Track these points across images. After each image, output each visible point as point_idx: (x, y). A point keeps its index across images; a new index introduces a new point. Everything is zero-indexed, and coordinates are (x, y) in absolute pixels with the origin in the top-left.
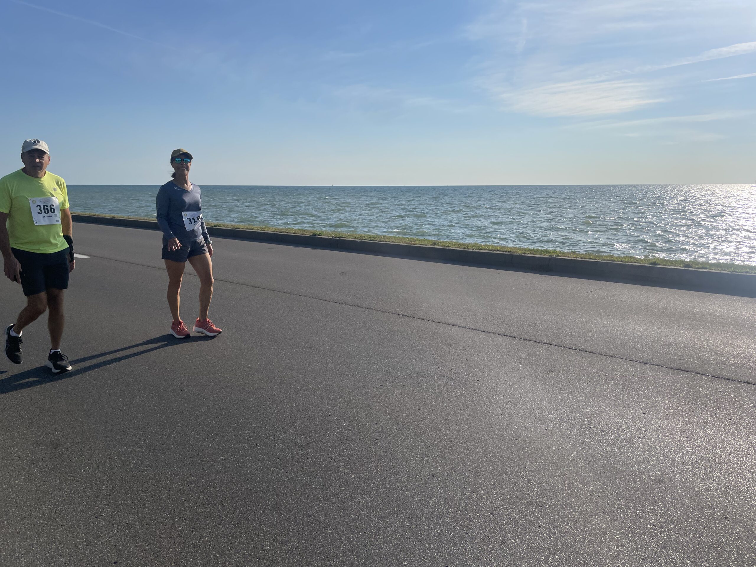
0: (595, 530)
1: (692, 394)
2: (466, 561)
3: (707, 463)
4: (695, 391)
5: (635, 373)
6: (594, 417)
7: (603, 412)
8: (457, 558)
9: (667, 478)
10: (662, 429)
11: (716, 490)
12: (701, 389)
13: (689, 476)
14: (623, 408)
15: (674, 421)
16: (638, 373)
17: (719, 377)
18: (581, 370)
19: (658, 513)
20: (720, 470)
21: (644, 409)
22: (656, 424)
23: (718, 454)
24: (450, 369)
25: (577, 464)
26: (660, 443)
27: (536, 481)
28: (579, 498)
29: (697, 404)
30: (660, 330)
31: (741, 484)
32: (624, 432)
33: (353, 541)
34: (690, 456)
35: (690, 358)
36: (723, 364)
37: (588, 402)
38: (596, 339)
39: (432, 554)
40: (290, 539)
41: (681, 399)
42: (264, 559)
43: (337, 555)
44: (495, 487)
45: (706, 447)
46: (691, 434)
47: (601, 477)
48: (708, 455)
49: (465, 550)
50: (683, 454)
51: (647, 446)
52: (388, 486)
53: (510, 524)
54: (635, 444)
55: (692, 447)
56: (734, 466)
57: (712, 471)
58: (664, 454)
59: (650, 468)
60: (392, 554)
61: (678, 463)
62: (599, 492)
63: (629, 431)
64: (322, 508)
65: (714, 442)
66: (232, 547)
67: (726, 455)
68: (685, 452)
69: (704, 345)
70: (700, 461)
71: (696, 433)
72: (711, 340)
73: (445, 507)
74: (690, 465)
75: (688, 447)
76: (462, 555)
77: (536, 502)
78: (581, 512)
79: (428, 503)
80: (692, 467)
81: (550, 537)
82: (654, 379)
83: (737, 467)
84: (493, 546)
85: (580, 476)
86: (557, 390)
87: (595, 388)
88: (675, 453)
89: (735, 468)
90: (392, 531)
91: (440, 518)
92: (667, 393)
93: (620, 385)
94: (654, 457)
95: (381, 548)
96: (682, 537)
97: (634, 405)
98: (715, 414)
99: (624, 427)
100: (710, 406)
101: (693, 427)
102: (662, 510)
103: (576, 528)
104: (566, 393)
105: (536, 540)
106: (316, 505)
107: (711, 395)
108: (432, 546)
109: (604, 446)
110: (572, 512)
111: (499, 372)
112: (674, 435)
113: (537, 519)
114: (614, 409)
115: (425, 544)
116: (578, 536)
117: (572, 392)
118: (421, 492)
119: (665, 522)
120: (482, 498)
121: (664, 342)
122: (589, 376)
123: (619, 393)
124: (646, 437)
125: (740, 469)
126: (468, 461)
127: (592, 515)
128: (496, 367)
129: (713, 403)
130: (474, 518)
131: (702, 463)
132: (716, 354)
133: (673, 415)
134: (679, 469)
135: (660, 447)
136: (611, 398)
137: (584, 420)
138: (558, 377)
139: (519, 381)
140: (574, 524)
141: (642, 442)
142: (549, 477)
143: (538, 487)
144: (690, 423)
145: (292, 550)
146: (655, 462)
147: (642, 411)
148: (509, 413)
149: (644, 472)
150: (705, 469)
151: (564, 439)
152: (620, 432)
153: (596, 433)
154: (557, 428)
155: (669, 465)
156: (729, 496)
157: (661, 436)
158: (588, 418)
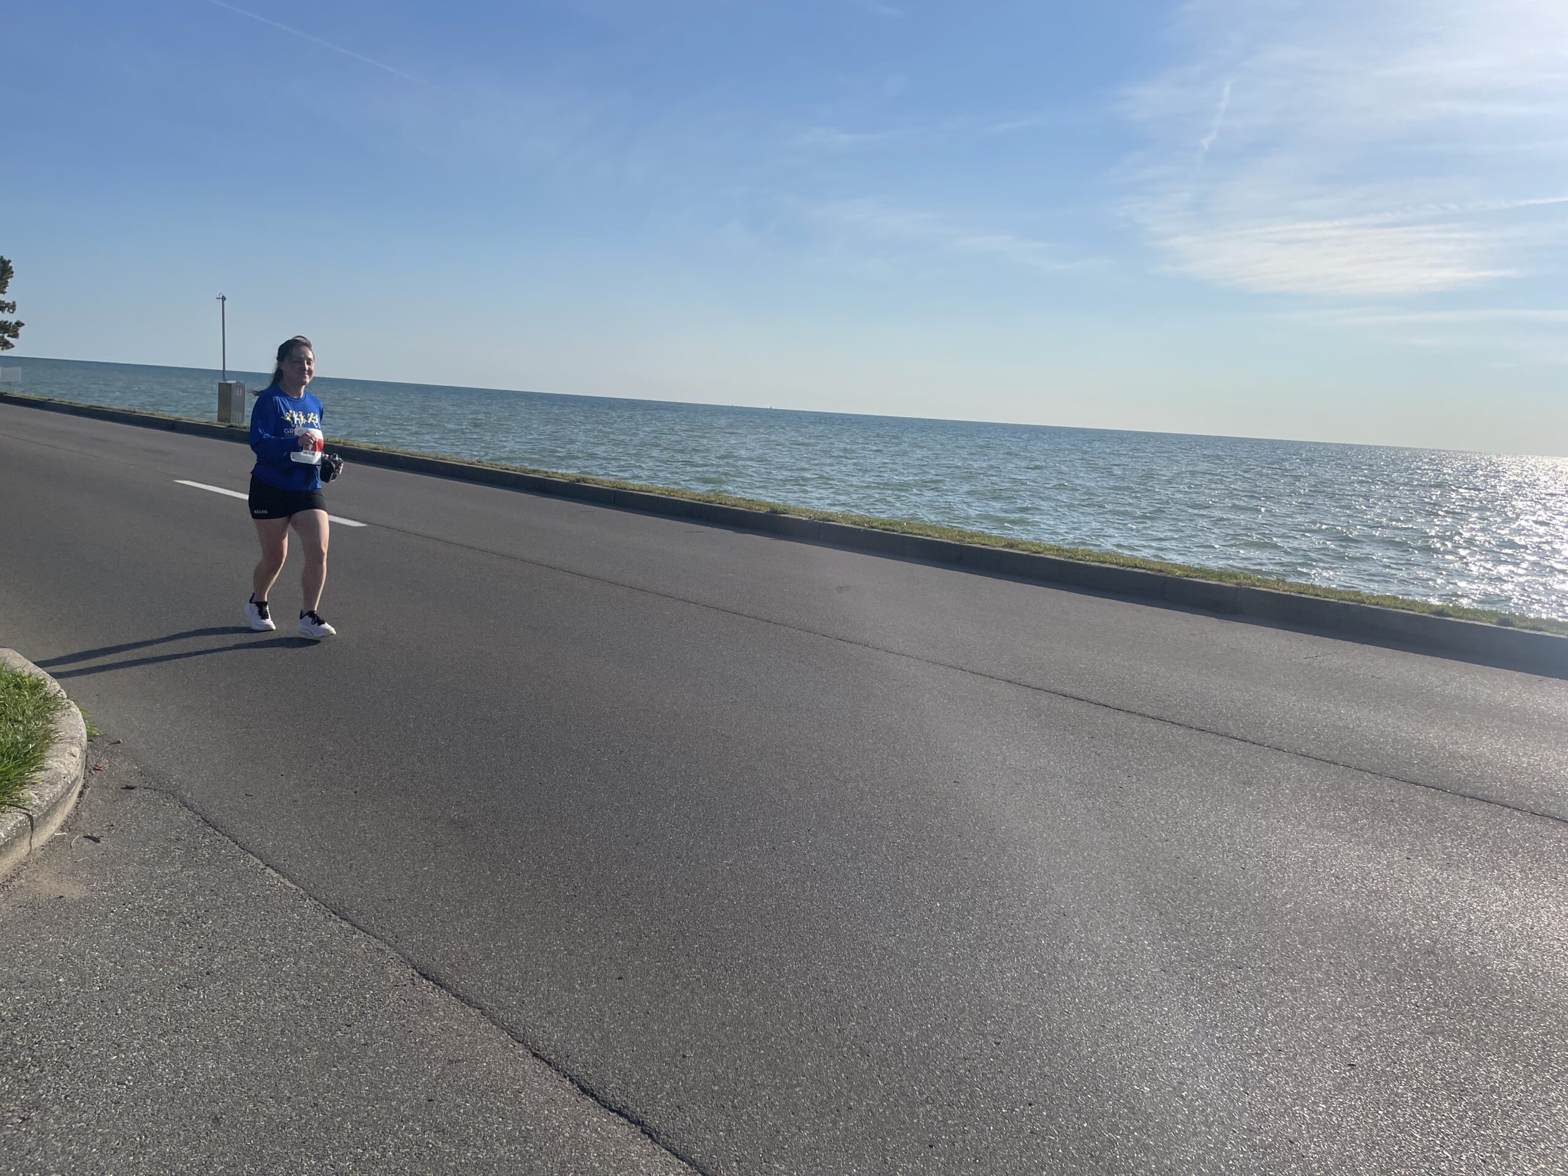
1: (1493, 836)
3: (1508, 934)
4: (1498, 833)
5: (1395, 797)
7: (1339, 851)
10: (1437, 881)
12: (1509, 831)
13: (1476, 950)
14: (1372, 848)
16: (1400, 797)
17: (1543, 816)
18: (1299, 786)
20: (1529, 946)
21: (1409, 852)
22: (1427, 875)
23: (1528, 925)
24: (1069, 765)
26: (1432, 902)
29: (1500, 852)
30: (1444, 733)
31: (1562, 967)
32: (1373, 882)
34: (1481, 925)
35: (1495, 782)
36: (1553, 794)
37: (1313, 835)
38: (1327, 738)
41: (1474, 843)
46: (1486, 893)
48: (1511, 925)
50: (1470, 919)
51: (1411, 905)
55: (1486, 912)
56: (1552, 943)
57: (1515, 946)
58: (1438, 918)
61: (1461, 931)
65: (1523, 907)
67: (1541, 927)
68: (1473, 918)
69: (1523, 762)
70: (1496, 932)
71: (1494, 893)
72: (1538, 756)
74: (1480, 936)
80: (1483, 938)
82: (1429, 809)
83: (1557, 944)
86: (1258, 812)
87: (1326, 815)
88: (1456, 917)
89: (1553, 945)
92: (1450, 832)
93: (1369, 814)
94: (1422, 920)
97: (1391, 845)
98: (1530, 869)
99: (1374, 874)
100: (1523, 857)
101: (1491, 884)
104: (1274, 818)
107: (1525, 841)
109: (1339, 898)
111: (1157, 778)
112: (1456, 893)
114: (1356, 848)
117: (1284, 817)
121: (1450, 753)
122: (1314, 796)
123: (1366, 825)
124: (1410, 892)
125: (1562, 947)
128: (1149, 770)
129: (1529, 852)
132: (1543, 779)
133: (1457, 865)
134: (1461, 939)
135: (1432, 907)
136: (1352, 831)
138: (1259, 794)
139: (1191, 794)
144: (1485, 878)
146: (1423, 926)
147: (1405, 855)
148: (1177, 840)
149: (1404, 939)
150: (1504, 942)
151: (1272, 883)
152: (1366, 882)
153: (1327, 880)
154: (1261, 868)
155: (1445, 933)
156: (1539, 980)
157: (1436, 893)
158: (1312, 857)
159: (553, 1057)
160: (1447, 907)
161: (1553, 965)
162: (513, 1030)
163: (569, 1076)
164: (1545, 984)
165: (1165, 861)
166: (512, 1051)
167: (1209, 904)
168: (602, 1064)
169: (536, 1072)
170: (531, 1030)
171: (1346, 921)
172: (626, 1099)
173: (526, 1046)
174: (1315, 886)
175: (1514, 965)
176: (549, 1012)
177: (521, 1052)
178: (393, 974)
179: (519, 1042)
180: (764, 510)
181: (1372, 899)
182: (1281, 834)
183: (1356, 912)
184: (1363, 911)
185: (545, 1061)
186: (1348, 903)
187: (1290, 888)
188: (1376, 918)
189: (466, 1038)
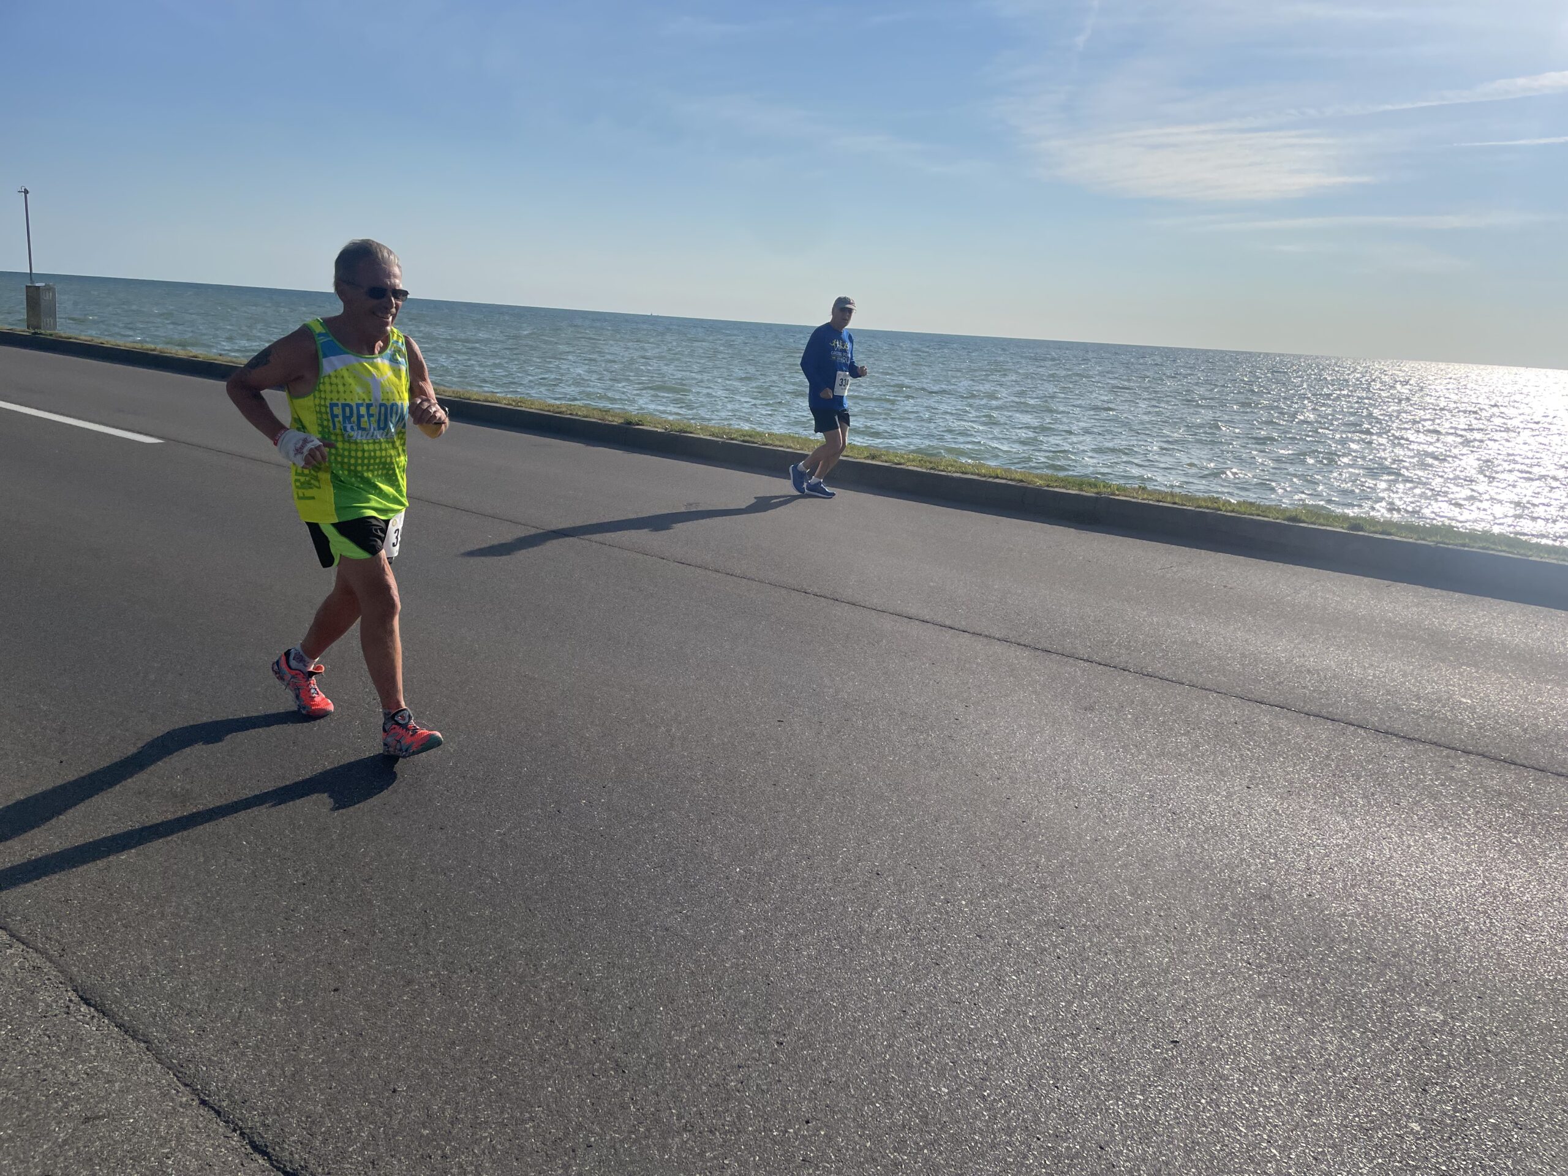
0: (1150, 966)
1: (1336, 758)
2: (936, 1005)
3: (1348, 872)
5: (1239, 718)
6: (1160, 789)
8: (920, 1000)
9: (1277, 893)
10: (1277, 813)
11: (1358, 915)
12: (1352, 752)
13: (1314, 892)
14: (1212, 777)
15: (1299, 802)
16: (1244, 718)
17: (1386, 733)
18: (1142, 710)
19: (1256, 944)
20: (1369, 885)
21: (1250, 780)
22: (1267, 806)
23: (1368, 859)
24: (904, 696)
25: (1126, 865)
26: (1270, 837)
27: (1054, 888)
28: (1127, 917)
29: (1342, 776)
31: (1403, 907)
32: (1210, 817)
33: (744, 969)
34: (1320, 860)
37: (1152, 765)
38: (1175, 656)
39: (878, 992)
40: (637, 963)
41: (1317, 766)
42: (595, 990)
43: (719, 989)
44: (984, 896)
45: (1350, 846)
46: (1326, 824)
47: (1166, 886)
48: (1351, 860)
49: (934, 988)
50: (1309, 855)
51: (1249, 842)
52: (799, 887)
53: (1010, 952)
54: (1227, 836)
55: (1325, 846)
56: (1393, 879)
57: (1355, 885)
58: (1276, 855)
59: (1250, 877)
60: (811, 991)
61: (1299, 870)
62: (1162, 909)
63: (1220, 815)
64: (687, 917)
65: (1362, 837)
66: (536, 970)
68: (1312, 853)
70: (1336, 869)
71: (1335, 824)
73: (899, 923)
74: (1319, 874)
75: (1318, 845)
76: (929, 995)
77: (1055, 920)
78: (1129, 939)
79: (870, 915)
80: (1321, 877)
81: (1076, 974)
82: (1273, 730)
83: (1399, 881)
84: (981, 984)
85: (1129, 882)
87: (1167, 741)
88: (1295, 854)
89: (1395, 882)
90: (809, 956)
91: (890, 938)
92: (1293, 755)
93: (1211, 738)
94: (1259, 858)
95: (792, 980)
96: (1293, 983)
97: (1232, 773)
98: (1373, 794)
99: (1212, 808)
100: (1366, 781)
102: (1264, 940)
103: (1119, 962)
105: (1052, 977)
106: (677, 911)
107: (1368, 763)
108: (879, 980)
109: (1174, 837)
110: (1113, 938)
111: (996, 707)
112: (1297, 825)
113: (1055, 946)
114: (1196, 778)
115: (866, 977)
116: (1122, 974)
118: (858, 899)
119: (1266, 959)
120: (961, 911)
121: (1297, 667)
122: (1157, 720)
123: (1207, 751)
124: (1248, 826)
125: (1404, 884)
126: (938, 852)
127: (1147, 944)
128: (988, 698)
129: (1371, 775)
130: (949, 942)
131: (1339, 872)
133: (1299, 792)
134: (1300, 879)
135: (1270, 843)
136: (1193, 758)
137: (1142, 795)
138: (1100, 720)
140: (1117, 956)
141: (1241, 835)
142: (1079, 882)
143: (1059, 898)
144: (1327, 806)
145: (641, 980)
146: (1260, 866)
147: (1245, 783)
148: (1011, 778)
149: (1240, 882)
150: (1344, 881)
151: (1107, 824)
152: (1203, 817)
153: (1163, 817)
154: (1095, 806)
155: (1283, 873)
156: (1379, 924)
157: (1275, 826)
158: (1150, 791)
159: (224, 1104)
160: (1285, 842)
161: (1394, 905)
162: (182, 1069)
163: (241, 1128)
164: (1385, 929)
165: (994, 802)
166: (173, 1100)
167: (1036, 852)
168: (286, 1109)
169: (197, 1127)
170: (204, 1069)
171: (1180, 863)
172: (306, 1156)
173: (194, 1091)
174: (1150, 824)
175: (1354, 908)
176: (236, 1043)
177: (184, 1099)
178: (44, 1001)
179: (186, 1085)
180: (617, 421)
181: (1209, 836)
182: (1119, 765)
183: (1191, 853)
184: (1198, 851)
185: (213, 1109)
186: (1183, 843)
187: (1123, 828)
188: (1212, 859)
189: (117, 1085)
